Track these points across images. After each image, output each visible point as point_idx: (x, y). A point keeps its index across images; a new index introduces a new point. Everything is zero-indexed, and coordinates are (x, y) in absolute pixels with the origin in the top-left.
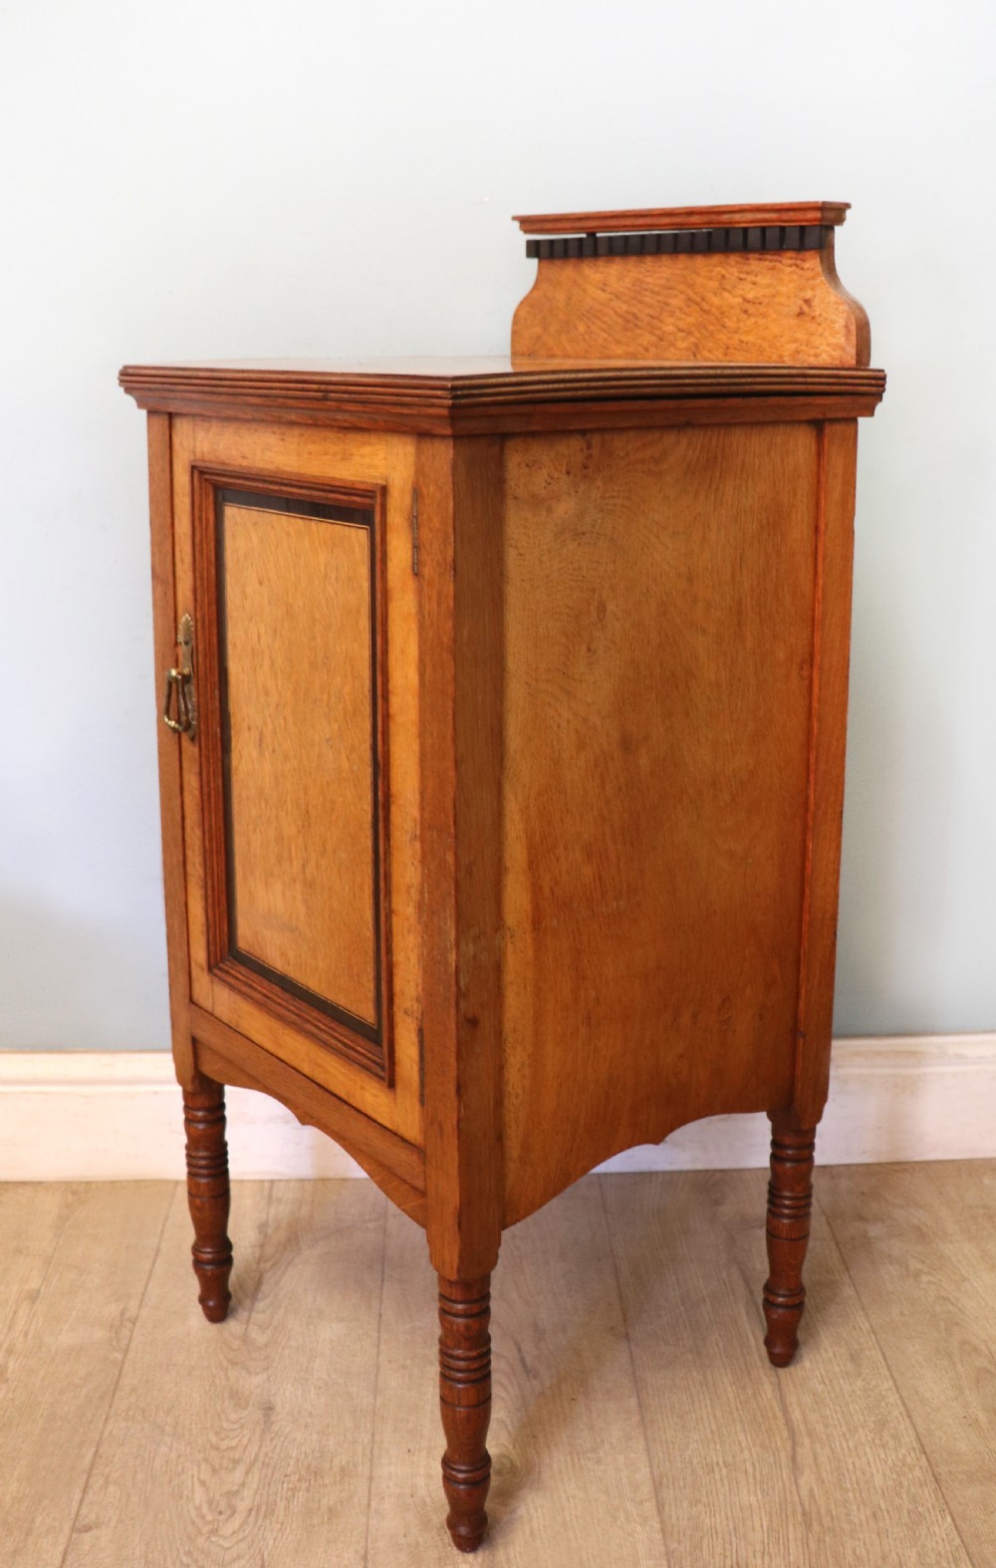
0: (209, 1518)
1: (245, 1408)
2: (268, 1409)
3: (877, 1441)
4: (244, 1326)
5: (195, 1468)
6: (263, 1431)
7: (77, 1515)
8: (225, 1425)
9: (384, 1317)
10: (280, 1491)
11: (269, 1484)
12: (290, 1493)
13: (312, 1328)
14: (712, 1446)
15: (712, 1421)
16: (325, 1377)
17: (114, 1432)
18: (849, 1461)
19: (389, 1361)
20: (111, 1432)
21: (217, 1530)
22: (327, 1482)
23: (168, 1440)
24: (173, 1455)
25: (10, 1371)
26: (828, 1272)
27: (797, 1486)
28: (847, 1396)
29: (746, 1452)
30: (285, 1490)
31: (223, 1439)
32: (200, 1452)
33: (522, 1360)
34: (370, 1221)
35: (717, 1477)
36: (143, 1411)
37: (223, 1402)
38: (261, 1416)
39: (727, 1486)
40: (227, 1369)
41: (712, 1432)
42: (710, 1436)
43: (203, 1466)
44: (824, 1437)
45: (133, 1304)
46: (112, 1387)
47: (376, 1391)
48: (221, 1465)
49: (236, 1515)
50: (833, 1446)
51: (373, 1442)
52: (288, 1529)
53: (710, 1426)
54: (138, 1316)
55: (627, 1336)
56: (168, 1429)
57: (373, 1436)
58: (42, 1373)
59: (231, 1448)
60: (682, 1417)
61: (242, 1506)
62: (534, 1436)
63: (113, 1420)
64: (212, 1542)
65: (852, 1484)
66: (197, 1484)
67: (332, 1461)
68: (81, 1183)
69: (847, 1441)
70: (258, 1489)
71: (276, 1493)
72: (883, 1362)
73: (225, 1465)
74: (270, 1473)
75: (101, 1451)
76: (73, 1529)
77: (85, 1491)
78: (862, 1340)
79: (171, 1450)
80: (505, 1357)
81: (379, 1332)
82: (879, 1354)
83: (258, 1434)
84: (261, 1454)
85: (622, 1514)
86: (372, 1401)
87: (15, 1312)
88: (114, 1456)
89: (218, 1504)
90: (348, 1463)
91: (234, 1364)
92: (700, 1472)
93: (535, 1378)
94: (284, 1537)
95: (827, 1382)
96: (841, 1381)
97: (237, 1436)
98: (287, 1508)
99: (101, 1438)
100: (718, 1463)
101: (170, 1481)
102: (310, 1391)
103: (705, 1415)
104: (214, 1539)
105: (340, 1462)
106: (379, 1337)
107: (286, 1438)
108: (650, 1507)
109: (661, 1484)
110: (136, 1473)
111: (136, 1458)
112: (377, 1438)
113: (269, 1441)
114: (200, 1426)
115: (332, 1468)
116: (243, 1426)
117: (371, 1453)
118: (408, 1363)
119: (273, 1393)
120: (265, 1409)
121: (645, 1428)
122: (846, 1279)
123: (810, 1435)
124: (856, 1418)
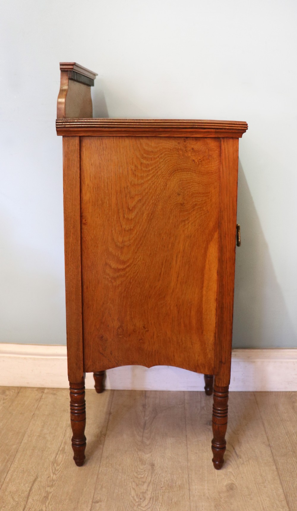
0: (137, 500)
1: (145, 465)
2: (153, 465)
4: (142, 438)
5: (131, 484)
6: (152, 473)
7: (93, 497)
8: (139, 470)
9: (187, 437)
10: (159, 492)
11: (156, 490)
12: (163, 493)
13: (164, 439)
16: (170, 455)
19: (191, 451)
20: (102, 471)
21: (140, 505)
22: (175, 490)
23: (121, 474)
24: (123, 479)
30: (161, 492)
31: (139, 475)
32: (131, 479)
33: (235, 452)
34: (179, 405)
36: (111, 465)
37: (137, 463)
38: (151, 468)
40: (137, 452)
45: (104, 429)
46: (100, 456)
47: (188, 461)
48: (139, 483)
49: (146, 500)
52: (164, 505)
54: (106, 433)
55: (269, 446)
56: (120, 470)
57: (188, 475)
59: (142, 478)
60: (291, 473)
61: (148, 496)
62: (242, 478)
63: (102, 467)
64: (139, 508)
66: (132, 489)
67: (176, 483)
70: (152, 492)
71: (159, 493)
74: (156, 487)
75: (99, 477)
76: (93, 502)
77: (95, 489)
79: (122, 478)
80: (230, 451)
81: (187, 441)
83: (150, 473)
84: (152, 480)
85: (275, 505)
86: (187, 464)
87: (66, 431)
88: (103, 479)
89: (139, 496)
90: (181, 484)
91: (139, 450)
93: (240, 458)
94: (163, 508)
97: (143, 474)
98: (163, 498)
99: (98, 473)
102: (166, 460)
104: (139, 507)
105: (179, 483)
106: (187, 443)
107: (160, 475)
108: (284, 503)
109: (287, 495)
111: (111, 480)
112: (190, 476)
113: (154, 476)
114: (130, 470)
115: (176, 486)
116: (145, 471)
117: (189, 481)
118: (197, 452)
119: (153, 460)
120: (151, 465)
121: (279, 476)
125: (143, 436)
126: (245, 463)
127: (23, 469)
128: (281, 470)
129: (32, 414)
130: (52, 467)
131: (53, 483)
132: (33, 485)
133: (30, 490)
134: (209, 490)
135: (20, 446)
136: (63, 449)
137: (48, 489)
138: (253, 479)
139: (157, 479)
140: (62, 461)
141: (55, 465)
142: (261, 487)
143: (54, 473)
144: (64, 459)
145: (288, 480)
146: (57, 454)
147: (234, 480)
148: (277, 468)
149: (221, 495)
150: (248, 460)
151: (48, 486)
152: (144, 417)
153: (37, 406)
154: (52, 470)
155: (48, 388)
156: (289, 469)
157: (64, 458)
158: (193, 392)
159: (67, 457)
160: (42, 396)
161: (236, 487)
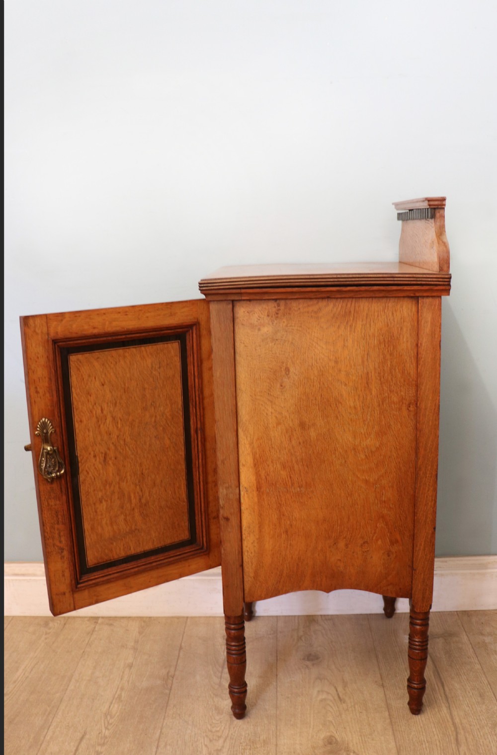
1: (221, 714)
3: (493, 733)
4: (219, 679)
5: (203, 739)
8: (214, 721)
9: (278, 676)
11: (234, 747)
14: (421, 733)
15: (421, 722)
18: (481, 741)
19: (282, 695)
20: (167, 723)
22: (258, 746)
23: (190, 727)
24: (193, 734)
25: (123, 697)
26: (468, 658)
27: (459, 751)
28: (479, 713)
29: (436, 736)
30: (240, 749)
31: (213, 727)
32: (204, 732)
33: (338, 694)
34: (270, 634)
35: (424, 746)
36: (179, 715)
37: (212, 711)
38: (229, 718)
39: (428, 751)
40: (213, 698)
41: (421, 727)
43: (206, 738)
44: (470, 730)
45: (172, 669)
46: (165, 705)
47: (277, 708)
48: (213, 738)
50: (474, 734)
51: (277, 729)
54: (174, 674)
55: (383, 686)
56: (190, 723)
57: (276, 727)
58: (136, 698)
59: (218, 731)
62: (345, 728)
63: (167, 718)
65: (483, 751)
66: (204, 746)
67: (259, 737)
68: (147, 617)
69: (480, 732)
70: (229, 749)
71: (237, 750)
72: (494, 698)
73: (215, 738)
74: (234, 742)
75: (163, 731)
77: (157, 747)
78: (484, 688)
79: (192, 732)
80: (331, 694)
81: (277, 682)
82: (493, 694)
83: (228, 725)
84: (230, 734)
87: (123, 672)
88: (168, 733)
90: (266, 738)
91: (216, 695)
92: (416, 744)
93: (344, 703)
95: (470, 706)
96: (476, 706)
97: (219, 726)
99: (162, 726)
100: (424, 741)
101: (192, 745)
105: (263, 738)
106: (277, 685)
107: (240, 727)
109: (400, 749)
110: (178, 741)
111: (178, 735)
112: (278, 728)
113: (232, 729)
114: (203, 722)
115: (259, 740)
116: (221, 722)
117: (276, 734)
118: (290, 696)
121: (392, 725)
122: (477, 661)
123: (463, 729)
124: (483, 722)
125: (221, 678)
126: (350, 709)
127: (69, 724)
129: (82, 651)
130: (104, 721)
131: (106, 741)
132: (80, 743)
133: (77, 750)
134: (301, 744)
135: (65, 694)
136: (120, 697)
137: (99, 748)
138: (358, 730)
139: (236, 733)
140: (116, 713)
141: (109, 717)
142: (368, 740)
143: (106, 728)
145: (403, 730)
146: (111, 703)
147: (333, 731)
148: (389, 715)
149: (316, 751)
150: (354, 705)
151: (99, 745)
153: (88, 642)
154: (105, 724)
155: (103, 618)
157: (120, 707)
158: (289, 616)
159: (124, 707)
160: (95, 628)
161: (336, 740)
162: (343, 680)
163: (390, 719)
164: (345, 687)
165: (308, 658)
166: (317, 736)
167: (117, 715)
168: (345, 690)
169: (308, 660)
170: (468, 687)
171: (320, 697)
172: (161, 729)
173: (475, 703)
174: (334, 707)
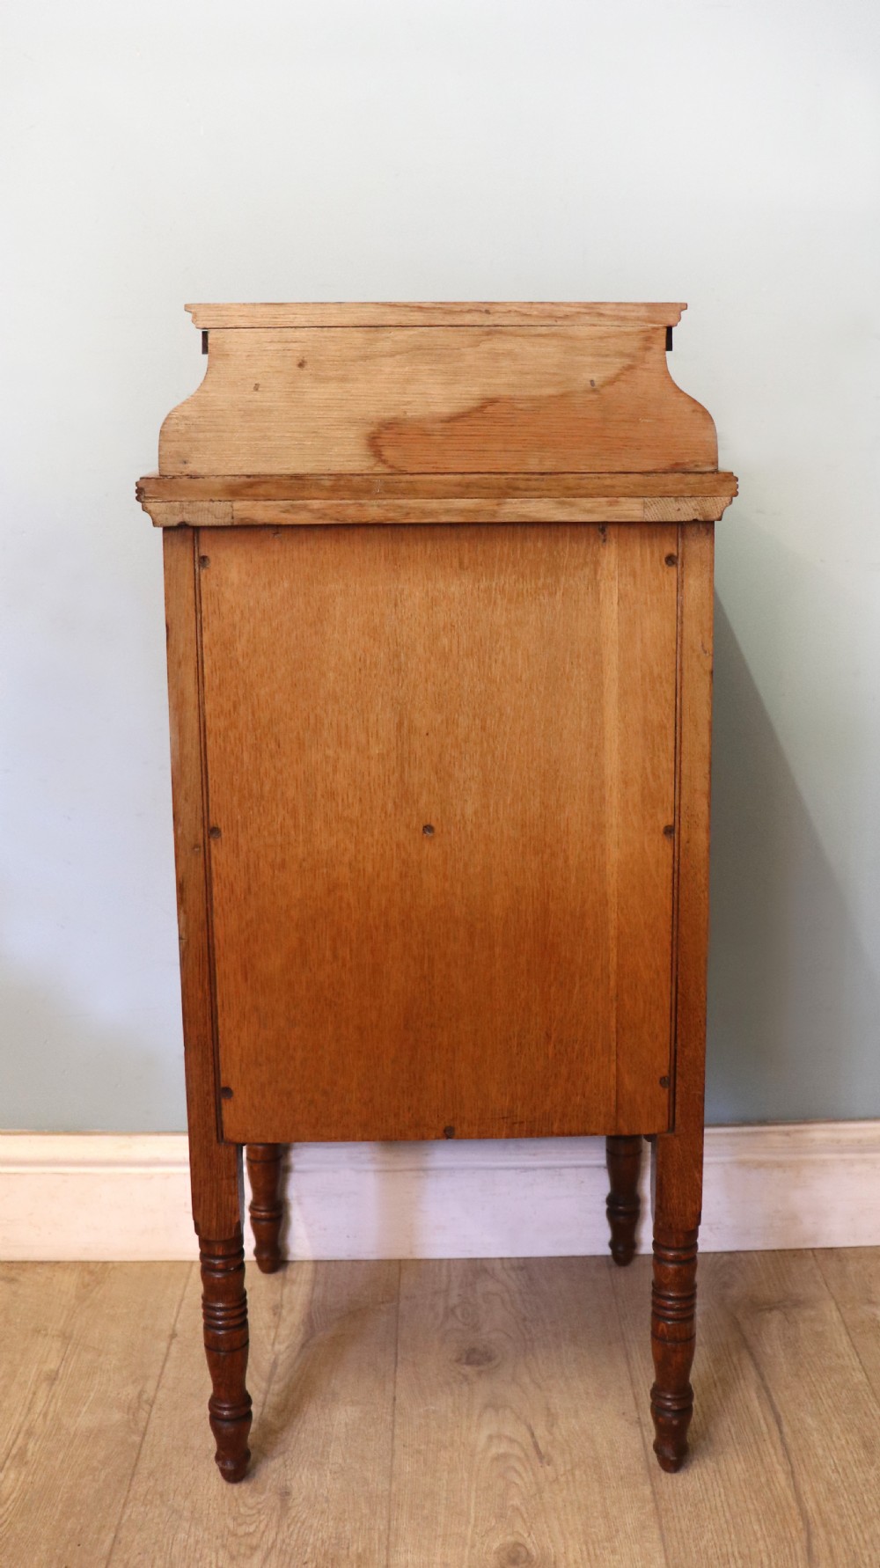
1: (262, 1493)
2: (285, 1494)
5: (214, 1555)
6: (280, 1518)
8: (242, 1510)
9: (398, 1401)
13: (327, 1411)
14: (727, 1537)
16: (340, 1461)
17: (133, 1517)
18: (866, 1553)
19: (404, 1446)
20: (130, 1516)
23: (186, 1525)
24: (192, 1540)
25: (29, 1454)
26: (839, 1357)
28: (861, 1486)
29: (761, 1542)
31: (240, 1525)
32: (217, 1538)
33: (536, 1445)
34: (383, 1302)
36: (161, 1496)
38: (278, 1501)
41: (727, 1522)
42: (725, 1526)
43: (221, 1553)
44: (839, 1528)
45: (151, 1386)
46: (130, 1471)
47: (391, 1477)
48: (238, 1551)
50: (848, 1537)
51: (389, 1529)
53: (724, 1515)
54: (155, 1397)
55: (640, 1423)
56: (186, 1514)
57: (389, 1522)
58: (61, 1456)
59: (249, 1534)
60: (696, 1505)
62: (549, 1524)
63: (131, 1504)
67: (348, 1548)
68: (98, 1262)
69: (862, 1532)
73: (242, 1551)
74: (287, 1560)
75: (120, 1536)
79: (189, 1536)
80: (518, 1443)
81: (393, 1415)
83: (275, 1519)
84: (279, 1541)
86: (388, 1487)
87: (34, 1393)
88: (133, 1541)
90: (364, 1551)
92: (715, 1563)
93: (548, 1464)
95: (840, 1470)
96: (855, 1469)
97: (255, 1522)
102: (326, 1476)
103: (719, 1505)
105: (358, 1549)
106: (393, 1421)
107: (303, 1523)
110: (154, 1558)
111: (154, 1544)
112: (394, 1523)
113: (286, 1529)
114: (217, 1511)
115: (348, 1556)
116: (259, 1512)
117: (388, 1539)
118: (423, 1447)
119: (289, 1477)
120: (281, 1494)
121: (660, 1517)
122: (856, 1363)
123: (825, 1525)
124: (870, 1509)
126: (562, 1479)
128: (666, 1497)
138: (580, 1527)
139: (295, 1536)
140: (13, 1492)
142: (601, 1553)
144: (20, 1483)
145: (685, 1529)
147: (522, 1532)
148: (654, 1493)
150: (572, 1469)
152: (273, 1344)
156: (691, 1493)
159: (30, 1478)
161: (528, 1553)
162: (549, 1409)
163: (655, 1500)
164: (552, 1425)
165: (468, 1358)
166: (483, 1544)
167: (12, 1497)
168: (551, 1434)
169: (469, 1362)
170: (836, 1426)
171: (494, 1451)
172: (118, 1528)
173: (852, 1463)
174: (524, 1475)
